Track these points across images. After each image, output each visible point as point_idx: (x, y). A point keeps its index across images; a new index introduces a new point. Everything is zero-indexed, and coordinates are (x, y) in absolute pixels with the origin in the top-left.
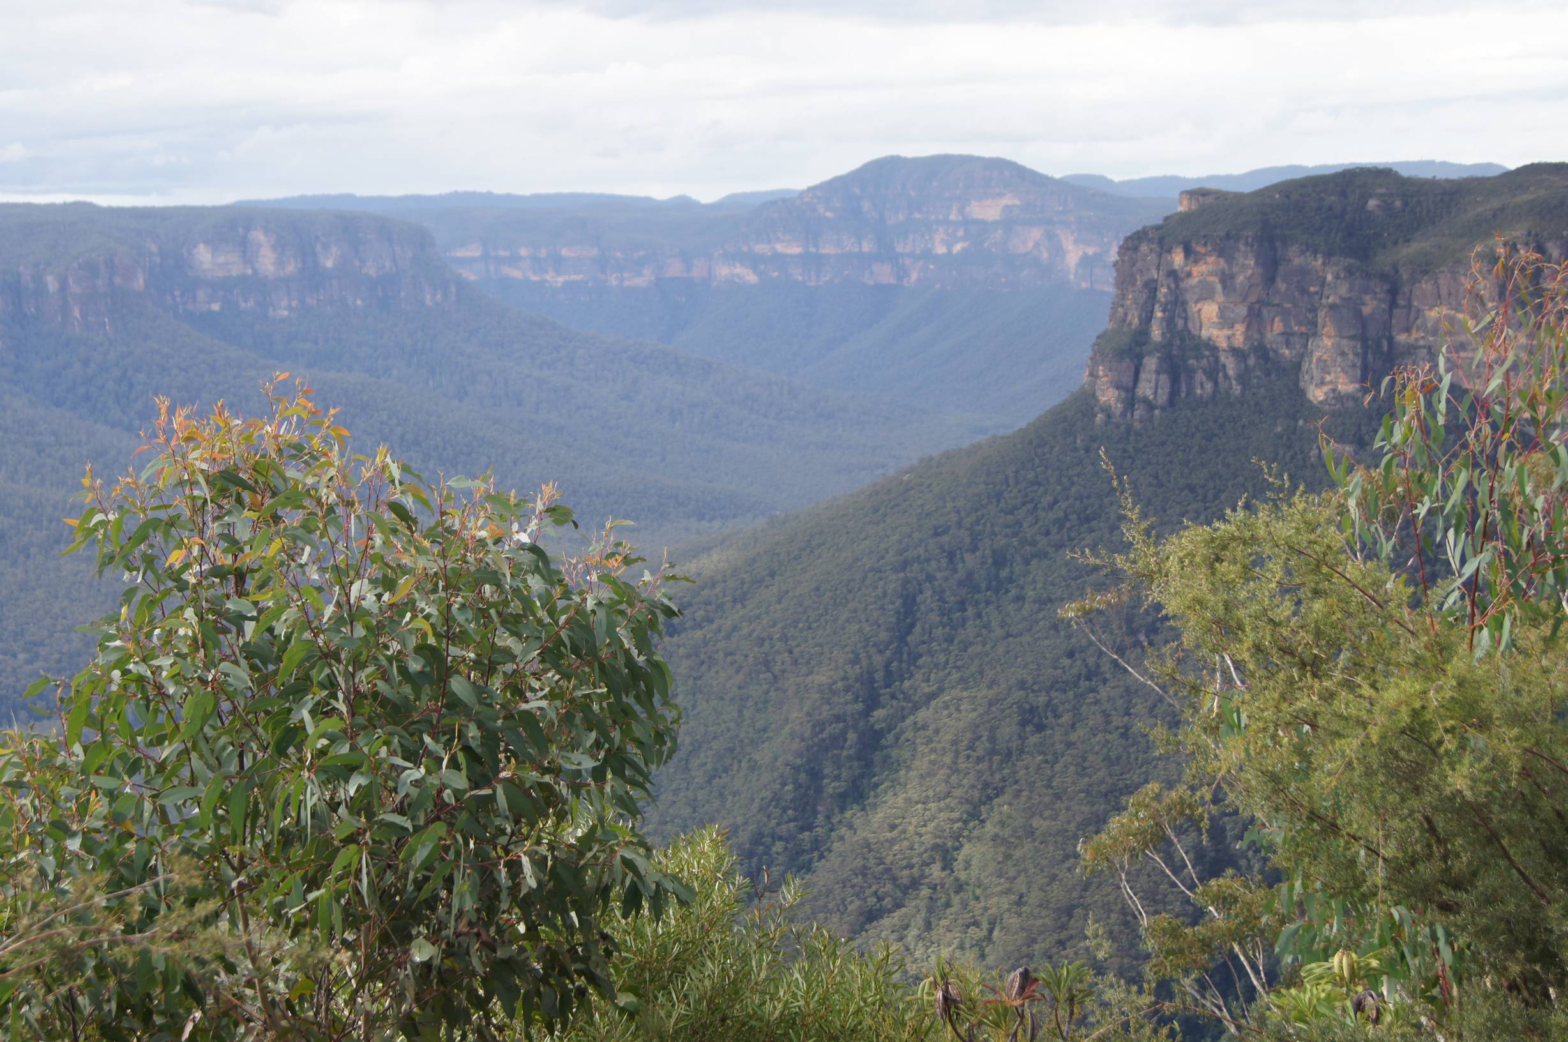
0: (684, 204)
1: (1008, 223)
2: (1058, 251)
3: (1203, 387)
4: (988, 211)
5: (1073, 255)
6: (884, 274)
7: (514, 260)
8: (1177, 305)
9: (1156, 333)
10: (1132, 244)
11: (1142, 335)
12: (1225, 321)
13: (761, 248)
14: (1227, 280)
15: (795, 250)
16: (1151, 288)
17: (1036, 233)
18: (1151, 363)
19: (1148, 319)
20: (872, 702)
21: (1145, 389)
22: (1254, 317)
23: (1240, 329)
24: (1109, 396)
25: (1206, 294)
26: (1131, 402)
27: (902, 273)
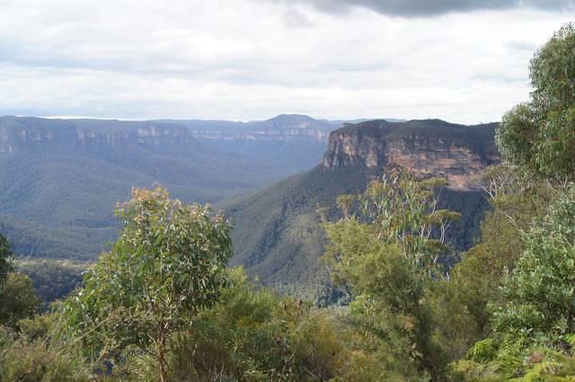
0: (240, 123)
1: (307, 128)
2: (317, 135)
3: (346, 163)
4: (303, 126)
5: (320, 136)
6: (281, 138)
7: (205, 134)
8: (341, 146)
9: (337, 152)
10: (332, 133)
11: (334, 152)
12: (351, 150)
13: (256, 132)
14: (351, 141)
15: (263, 133)
16: (336, 142)
17: (312, 131)
18: (335, 158)
19: (335, 149)
20: (277, 226)
21: (334, 163)
22: (356, 150)
23: (353, 152)
24: (327, 165)
25: (347, 144)
26: (331, 166)
27: (285, 138)
